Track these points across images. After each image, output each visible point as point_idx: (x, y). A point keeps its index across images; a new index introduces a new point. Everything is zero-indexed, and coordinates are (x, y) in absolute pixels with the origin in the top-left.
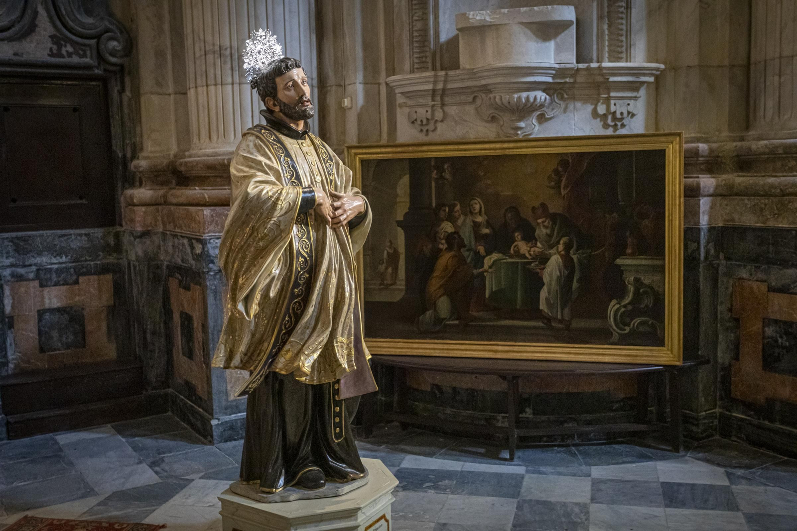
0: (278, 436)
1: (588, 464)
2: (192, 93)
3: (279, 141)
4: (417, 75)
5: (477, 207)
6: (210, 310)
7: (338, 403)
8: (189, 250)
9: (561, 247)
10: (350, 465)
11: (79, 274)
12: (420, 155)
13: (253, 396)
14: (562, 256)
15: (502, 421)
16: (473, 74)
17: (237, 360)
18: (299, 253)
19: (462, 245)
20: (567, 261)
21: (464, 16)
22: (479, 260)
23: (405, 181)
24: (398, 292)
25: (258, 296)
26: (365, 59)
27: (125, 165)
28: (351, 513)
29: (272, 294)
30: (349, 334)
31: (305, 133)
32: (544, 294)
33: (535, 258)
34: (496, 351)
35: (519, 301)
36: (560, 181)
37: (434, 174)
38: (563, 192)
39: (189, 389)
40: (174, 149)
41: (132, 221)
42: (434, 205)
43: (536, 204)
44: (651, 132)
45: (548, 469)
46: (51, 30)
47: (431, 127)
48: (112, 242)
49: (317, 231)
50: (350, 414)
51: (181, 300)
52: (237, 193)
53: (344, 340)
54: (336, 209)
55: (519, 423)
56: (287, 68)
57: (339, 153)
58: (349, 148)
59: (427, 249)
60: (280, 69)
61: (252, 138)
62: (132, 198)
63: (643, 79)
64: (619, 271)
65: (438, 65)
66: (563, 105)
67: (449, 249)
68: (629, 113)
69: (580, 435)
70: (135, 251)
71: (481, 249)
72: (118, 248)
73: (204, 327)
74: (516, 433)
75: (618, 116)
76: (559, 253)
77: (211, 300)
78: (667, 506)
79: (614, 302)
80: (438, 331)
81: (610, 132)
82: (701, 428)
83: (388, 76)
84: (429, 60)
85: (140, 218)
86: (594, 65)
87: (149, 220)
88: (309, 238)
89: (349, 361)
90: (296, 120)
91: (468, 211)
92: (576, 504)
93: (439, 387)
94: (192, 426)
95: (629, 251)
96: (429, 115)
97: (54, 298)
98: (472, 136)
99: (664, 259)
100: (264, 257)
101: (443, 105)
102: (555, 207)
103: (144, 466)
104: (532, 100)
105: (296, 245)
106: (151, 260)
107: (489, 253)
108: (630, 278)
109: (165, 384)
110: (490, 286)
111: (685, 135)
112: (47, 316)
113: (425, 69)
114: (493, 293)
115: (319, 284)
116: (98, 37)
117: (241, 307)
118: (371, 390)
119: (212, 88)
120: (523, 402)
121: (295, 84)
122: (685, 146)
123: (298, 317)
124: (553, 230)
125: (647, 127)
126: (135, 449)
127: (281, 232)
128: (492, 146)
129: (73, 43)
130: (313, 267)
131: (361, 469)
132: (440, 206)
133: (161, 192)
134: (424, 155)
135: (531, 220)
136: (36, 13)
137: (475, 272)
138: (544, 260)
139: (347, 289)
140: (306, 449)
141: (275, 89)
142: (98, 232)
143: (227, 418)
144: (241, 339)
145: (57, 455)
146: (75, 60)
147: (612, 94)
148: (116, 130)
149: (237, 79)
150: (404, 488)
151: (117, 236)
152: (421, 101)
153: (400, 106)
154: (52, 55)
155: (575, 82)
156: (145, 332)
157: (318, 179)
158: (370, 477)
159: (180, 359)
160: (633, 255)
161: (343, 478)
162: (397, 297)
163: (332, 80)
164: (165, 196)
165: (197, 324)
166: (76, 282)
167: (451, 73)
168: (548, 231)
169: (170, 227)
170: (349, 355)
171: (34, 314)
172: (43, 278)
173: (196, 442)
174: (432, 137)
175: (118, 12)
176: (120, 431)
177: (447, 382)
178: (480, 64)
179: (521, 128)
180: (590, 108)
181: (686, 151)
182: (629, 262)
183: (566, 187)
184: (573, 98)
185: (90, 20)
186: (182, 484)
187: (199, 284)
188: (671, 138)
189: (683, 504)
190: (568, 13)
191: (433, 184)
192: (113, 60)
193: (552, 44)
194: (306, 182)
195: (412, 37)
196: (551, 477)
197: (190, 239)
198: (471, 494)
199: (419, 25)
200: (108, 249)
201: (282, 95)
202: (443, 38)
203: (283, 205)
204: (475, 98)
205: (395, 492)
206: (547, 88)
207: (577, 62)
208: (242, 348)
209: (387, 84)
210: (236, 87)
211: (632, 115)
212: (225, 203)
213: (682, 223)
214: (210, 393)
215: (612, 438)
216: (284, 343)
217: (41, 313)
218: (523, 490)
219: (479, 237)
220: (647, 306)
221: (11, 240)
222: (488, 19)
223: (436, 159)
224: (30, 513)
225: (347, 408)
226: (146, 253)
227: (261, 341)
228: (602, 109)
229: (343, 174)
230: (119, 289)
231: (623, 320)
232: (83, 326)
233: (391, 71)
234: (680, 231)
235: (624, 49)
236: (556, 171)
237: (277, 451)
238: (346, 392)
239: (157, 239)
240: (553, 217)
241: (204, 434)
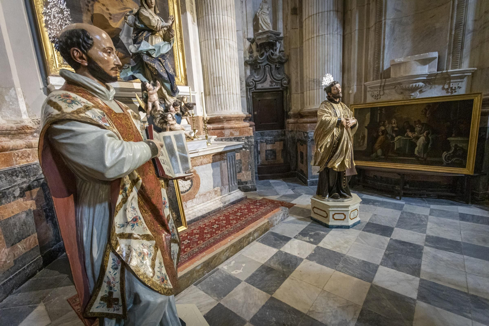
0: (327, 184)
1: (430, 204)
2: (305, 93)
3: (331, 105)
4: (375, 81)
5: (394, 122)
6: (308, 151)
7: (345, 177)
8: (303, 135)
9: (425, 134)
10: (347, 194)
11: (275, 141)
12: (374, 106)
13: (321, 173)
14: (425, 137)
15: (397, 188)
16: (395, 79)
17: (317, 164)
18: (336, 135)
19: (387, 133)
20: (427, 139)
21: (393, 61)
22: (393, 138)
23: (369, 114)
24: (364, 147)
25: (324, 147)
26: (357, 78)
27: (287, 114)
28: (347, 207)
29: (327, 147)
30: (349, 158)
31: (339, 102)
32: (417, 149)
33: (414, 138)
34: (397, 166)
35: (407, 151)
36: (426, 112)
37: (379, 112)
38: (427, 116)
39: (302, 172)
40: (300, 108)
41: (288, 128)
42: (378, 121)
43: (416, 120)
44: (468, 93)
45: (414, 204)
46: (270, 80)
47: (379, 97)
48: (283, 133)
49: (341, 129)
50: (348, 180)
51: (301, 148)
52: (319, 119)
53: (348, 160)
54: (347, 123)
55: (404, 189)
56: (335, 84)
57: (348, 107)
58: (351, 105)
59: (375, 135)
60: (332, 85)
61: (324, 104)
62: (288, 122)
63: (466, 74)
64: (449, 142)
65: (383, 77)
66: (430, 86)
67: (382, 135)
68: (458, 87)
69: (427, 195)
70: (289, 135)
71: (394, 135)
72: (285, 135)
73: (307, 155)
74: (402, 192)
75: (454, 88)
76: (424, 136)
77: (309, 149)
78: (460, 220)
79: (445, 152)
80: (377, 159)
81: (449, 94)
82: (479, 197)
83: (365, 82)
84: (380, 76)
85: (290, 127)
86: (444, 71)
87: (293, 127)
88: (339, 131)
89: (349, 166)
90: (336, 98)
91: (390, 123)
92: (424, 215)
93: (376, 176)
94: (302, 181)
95: (453, 135)
96: (378, 94)
97: (269, 147)
98: (393, 99)
99: (469, 138)
100: (326, 137)
101: (383, 90)
102: (424, 121)
103: (290, 190)
104: (417, 86)
105: (335, 133)
106: (293, 138)
107: (397, 136)
108: (453, 145)
109: (295, 170)
110: (396, 146)
111: (483, 94)
112: (268, 151)
113: (378, 79)
114: (397, 149)
115: (341, 144)
116: (281, 80)
117: (319, 150)
118: (355, 174)
119: (311, 91)
120: (406, 183)
121: (337, 88)
122: (484, 97)
123: (334, 153)
124: (422, 129)
125: (466, 91)
126: (288, 185)
127: (331, 129)
128: (400, 102)
129: (275, 82)
130: (339, 139)
131: (351, 196)
132: (380, 121)
133: (296, 120)
134: (376, 106)
135: (414, 125)
136: (267, 76)
137: (392, 142)
138: (417, 138)
139: (349, 146)
140: (335, 189)
141: (331, 90)
142: (280, 131)
143: (311, 180)
144: (318, 158)
145: (270, 185)
146: (276, 87)
147: (452, 81)
148: (285, 104)
149: (318, 88)
150: (363, 203)
151: (284, 132)
152: (376, 89)
153: (369, 91)
154: (270, 86)
155: (436, 78)
156: (291, 156)
157: (342, 115)
158: (353, 198)
159: (299, 163)
160: (455, 137)
161: (345, 197)
162: (364, 149)
163: (346, 85)
164: (297, 121)
165: (304, 154)
166: (274, 143)
167: (387, 80)
168: (420, 129)
169: (298, 129)
170: (349, 164)
171: (265, 151)
172: (267, 142)
173: (303, 185)
174: (379, 100)
175: (286, 73)
176: (284, 181)
177: (378, 174)
178: (398, 75)
179: (412, 95)
180: (441, 86)
181: (483, 99)
182: (453, 139)
183: (428, 114)
184: (435, 84)
185: (280, 76)
186: (300, 195)
187: (305, 144)
188: (477, 95)
189: (468, 220)
190: (435, 54)
191: (378, 115)
192: (285, 86)
193: (427, 66)
194: (338, 116)
195: (374, 70)
196: (415, 206)
197: (303, 132)
198: (385, 207)
199: (376, 65)
200: (282, 135)
201: (333, 92)
202: (385, 68)
203: (332, 122)
204: (395, 87)
205: (361, 203)
206: (423, 81)
207: (437, 71)
208: (319, 160)
209: (364, 85)
210: (318, 90)
211: (460, 88)
212: (316, 122)
213: (479, 125)
214: (307, 173)
215: (439, 197)
216: (330, 160)
217: (266, 151)
218: (404, 208)
219: (393, 131)
220: (459, 154)
221: (260, 133)
222: (402, 60)
223: (380, 107)
224: (265, 197)
225: (347, 179)
226: (292, 136)
227: (324, 159)
228: (446, 86)
229: (350, 113)
230: (284, 145)
231: (448, 158)
232: (275, 153)
233: (366, 81)
234: (477, 128)
235: (458, 64)
236: (425, 109)
237: (327, 188)
238: (347, 174)
239: (295, 132)
240: (423, 124)
241: (305, 183)
